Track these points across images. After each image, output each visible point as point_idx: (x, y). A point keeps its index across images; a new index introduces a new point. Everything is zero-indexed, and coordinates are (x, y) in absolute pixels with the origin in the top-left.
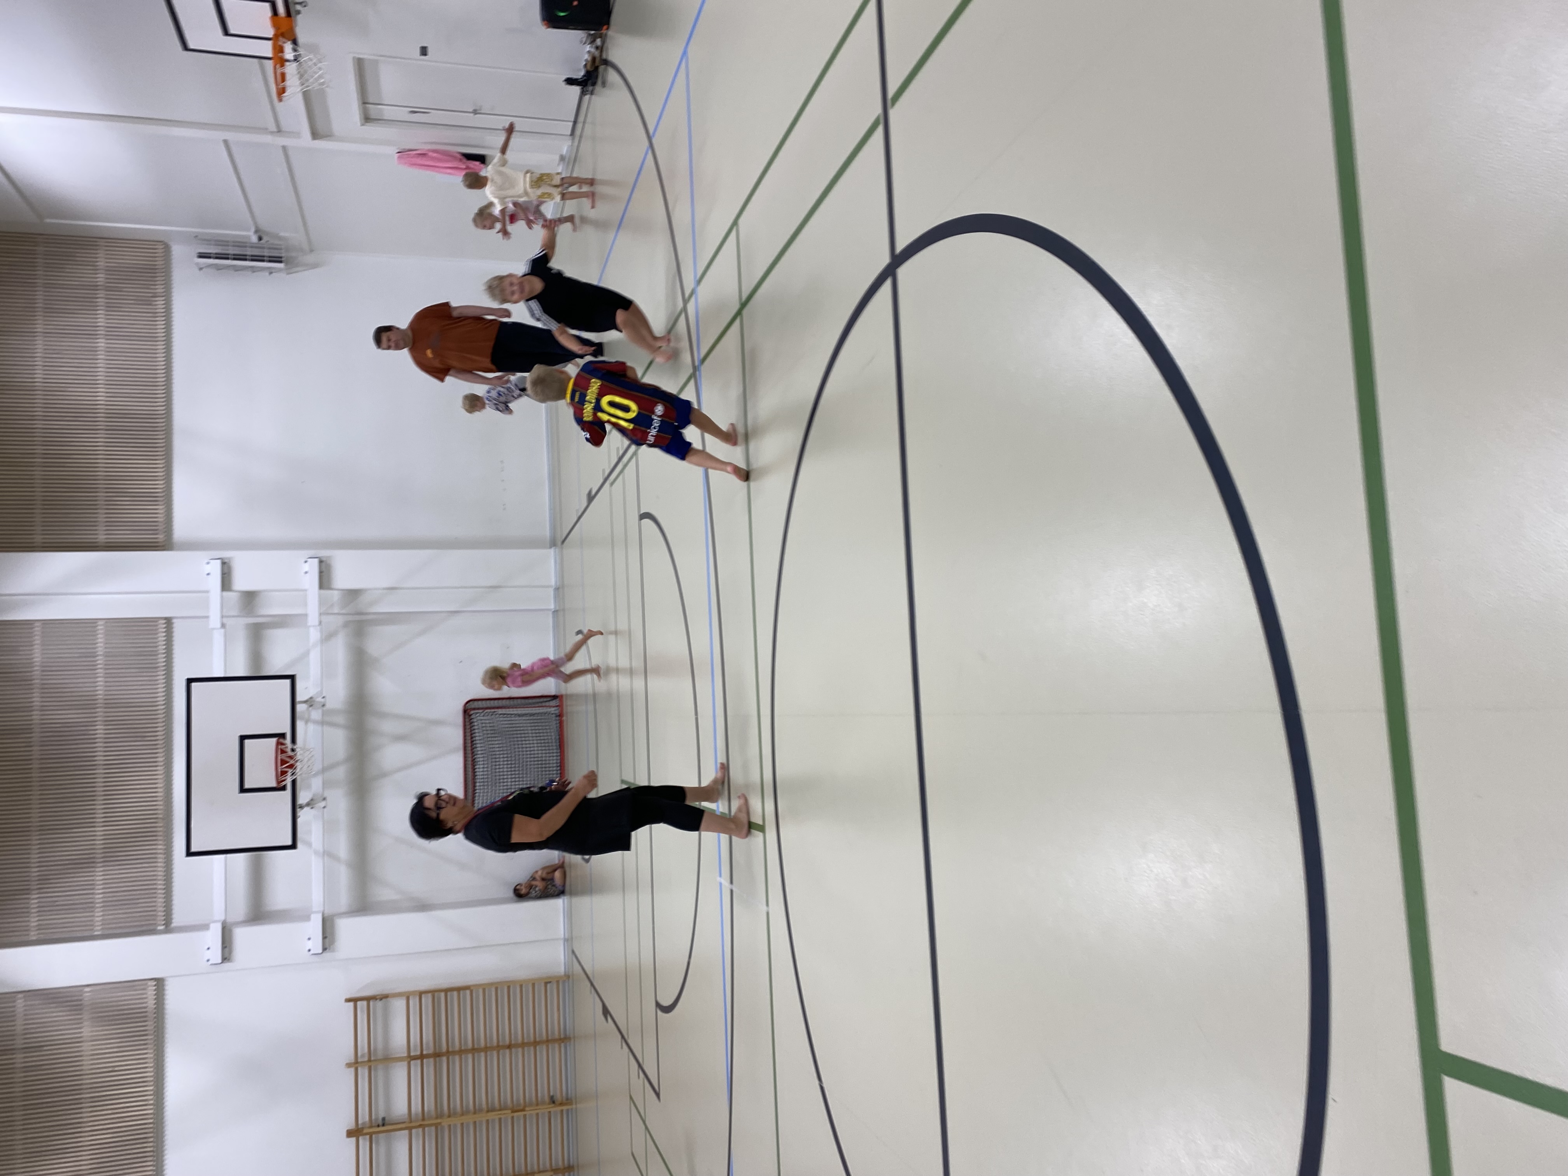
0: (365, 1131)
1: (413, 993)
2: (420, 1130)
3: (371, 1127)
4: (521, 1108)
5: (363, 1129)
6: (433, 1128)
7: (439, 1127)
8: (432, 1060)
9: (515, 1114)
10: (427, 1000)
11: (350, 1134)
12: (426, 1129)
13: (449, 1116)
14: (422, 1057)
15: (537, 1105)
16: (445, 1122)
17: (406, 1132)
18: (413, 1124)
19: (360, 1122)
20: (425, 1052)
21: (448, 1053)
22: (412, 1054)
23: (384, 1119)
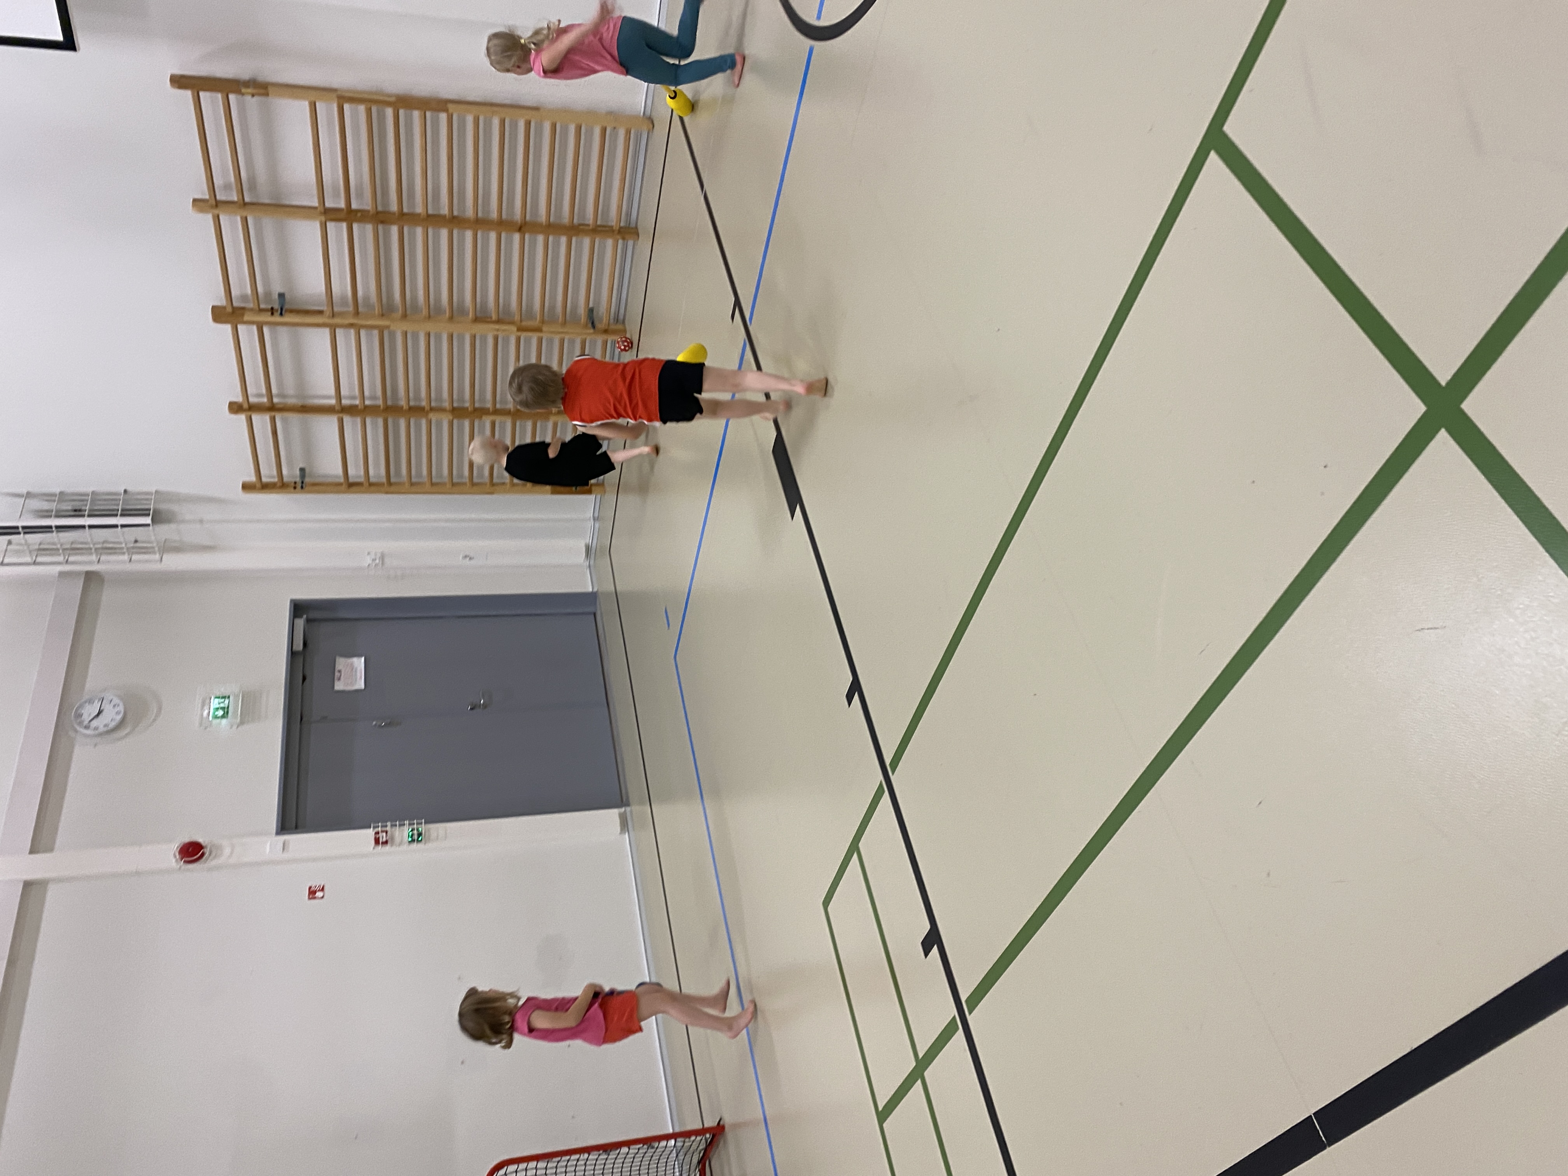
0: (246, 318)
1: (325, 91)
2: (352, 331)
3: (261, 310)
4: (536, 323)
5: (243, 309)
6: (376, 332)
7: (386, 333)
8: (369, 228)
9: (523, 335)
10: (355, 114)
11: (219, 315)
12: (363, 333)
13: (405, 316)
14: (349, 216)
15: (564, 323)
16: (398, 328)
17: (326, 332)
18: (337, 320)
19: (235, 292)
20: (354, 206)
21: (405, 218)
22: (329, 204)
23: (281, 296)
